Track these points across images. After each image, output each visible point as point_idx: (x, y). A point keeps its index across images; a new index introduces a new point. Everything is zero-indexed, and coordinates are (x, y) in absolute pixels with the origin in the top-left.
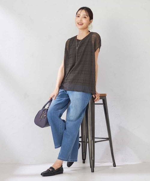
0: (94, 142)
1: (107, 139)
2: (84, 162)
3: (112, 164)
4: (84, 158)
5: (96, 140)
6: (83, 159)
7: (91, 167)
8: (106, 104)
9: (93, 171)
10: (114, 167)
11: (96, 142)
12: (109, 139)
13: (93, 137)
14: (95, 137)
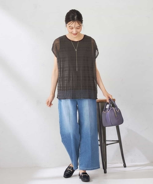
0: (106, 145)
1: (117, 141)
3: (122, 165)
5: (107, 143)
9: (105, 172)
10: (124, 167)
11: (108, 145)
12: (119, 141)
13: (105, 140)
14: (106, 140)
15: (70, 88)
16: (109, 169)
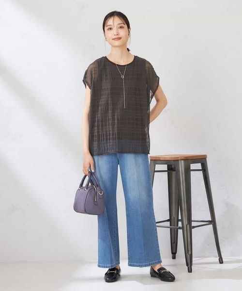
0: (192, 228)
1: (210, 222)
2: (174, 258)
3: (217, 259)
4: (174, 251)
5: (194, 224)
6: (172, 253)
7: (187, 265)
8: (206, 170)
9: (190, 271)
10: (220, 263)
11: (194, 227)
12: (213, 222)
13: (190, 220)
14: (192, 219)
15: (115, 137)
16: (196, 266)
